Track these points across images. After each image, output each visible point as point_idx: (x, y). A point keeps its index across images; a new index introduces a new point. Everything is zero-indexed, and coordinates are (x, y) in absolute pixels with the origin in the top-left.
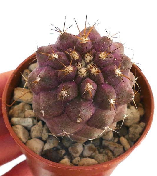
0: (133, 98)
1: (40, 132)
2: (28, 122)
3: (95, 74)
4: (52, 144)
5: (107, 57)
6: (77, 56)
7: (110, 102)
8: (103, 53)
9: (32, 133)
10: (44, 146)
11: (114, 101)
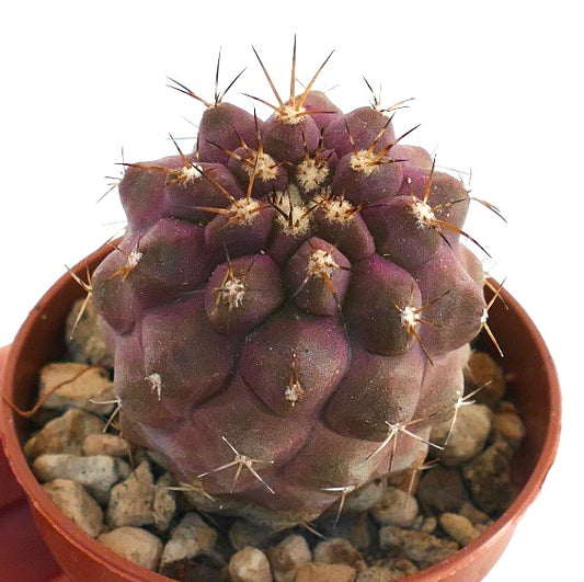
0: (484, 319)
1: (146, 503)
2: (100, 468)
3: (341, 220)
4: (191, 542)
5: (378, 163)
6: (271, 168)
7: (404, 318)
8: (362, 153)
9: (114, 508)
10: (161, 551)
11: (416, 312)
